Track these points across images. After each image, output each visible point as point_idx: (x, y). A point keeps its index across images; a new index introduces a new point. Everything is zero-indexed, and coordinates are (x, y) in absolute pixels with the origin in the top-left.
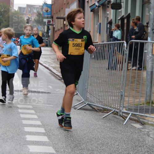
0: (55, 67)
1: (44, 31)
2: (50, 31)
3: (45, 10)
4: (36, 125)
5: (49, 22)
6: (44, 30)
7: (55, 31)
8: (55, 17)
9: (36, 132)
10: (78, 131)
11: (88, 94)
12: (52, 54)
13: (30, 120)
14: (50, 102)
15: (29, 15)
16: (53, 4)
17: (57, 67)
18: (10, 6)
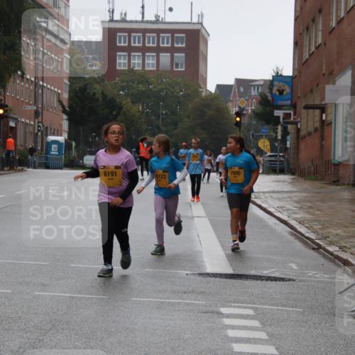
0: (303, 221)
1: (276, 137)
2: (289, 138)
3: (278, 90)
4: (265, 354)
5: (287, 116)
6: (274, 135)
7: (300, 138)
8: (300, 105)
12: (295, 190)
13: (251, 343)
14: (295, 300)
15: (242, 102)
16: (296, 76)
17: (309, 221)
18: (198, 85)
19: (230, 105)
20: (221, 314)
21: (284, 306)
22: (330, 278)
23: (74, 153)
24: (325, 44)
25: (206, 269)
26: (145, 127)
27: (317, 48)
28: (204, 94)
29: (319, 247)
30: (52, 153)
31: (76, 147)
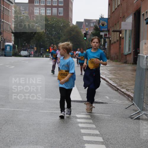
0: (112, 79)
1: (101, 44)
2: (106, 44)
3: (102, 24)
4: (94, 134)
5: (106, 35)
7: (111, 44)
8: (111, 30)
9: (94, 141)
11: (145, 104)
12: (108, 66)
13: (89, 129)
14: (107, 111)
15: (87, 29)
16: (109, 18)
17: (114, 79)
18: (69, 21)
19: (82, 30)
20: (77, 117)
21: (103, 114)
22: (122, 102)
23: (17, 50)
24: (121, 5)
26: (46, 39)
27: (118, 6)
28: (71, 25)
29: (118, 89)
30: (7, 50)
31: (18, 47)
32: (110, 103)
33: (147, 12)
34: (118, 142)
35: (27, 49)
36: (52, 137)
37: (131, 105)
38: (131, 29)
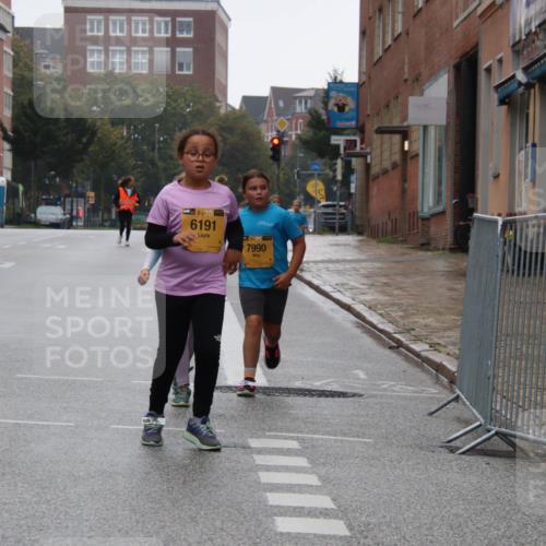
0: (376, 305)
1: (335, 177)
2: (353, 178)
3: (337, 105)
4: (316, 509)
5: (351, 144)
6: (331, 174)
7: (371, 177)
8: (371, 126)
9: (315, 535)
10: (466, 530)
11: (499, 399)
12: (363, 257)
13: (294, 492)
14: (361, 426)
15: (282, 123)
16: (364, 83)
17: (384, 305)
18: (214, 96)
19: (263, 127)
20: (250, 448)
21: (345, 435)
22: (415, 392)
23: (21, 203)
24: (408, 34)
25: (226, 379)
26: (132, 162)
27: (395, 40)
28: (222, 111)
29: (400, 344)
31: (25, 193)
32: (372, 396)
33: (500, 61)
34: (404, 537)
35: (59, 199)
36: (160, 521)
37: (449, 402)
38: (444, 123)
